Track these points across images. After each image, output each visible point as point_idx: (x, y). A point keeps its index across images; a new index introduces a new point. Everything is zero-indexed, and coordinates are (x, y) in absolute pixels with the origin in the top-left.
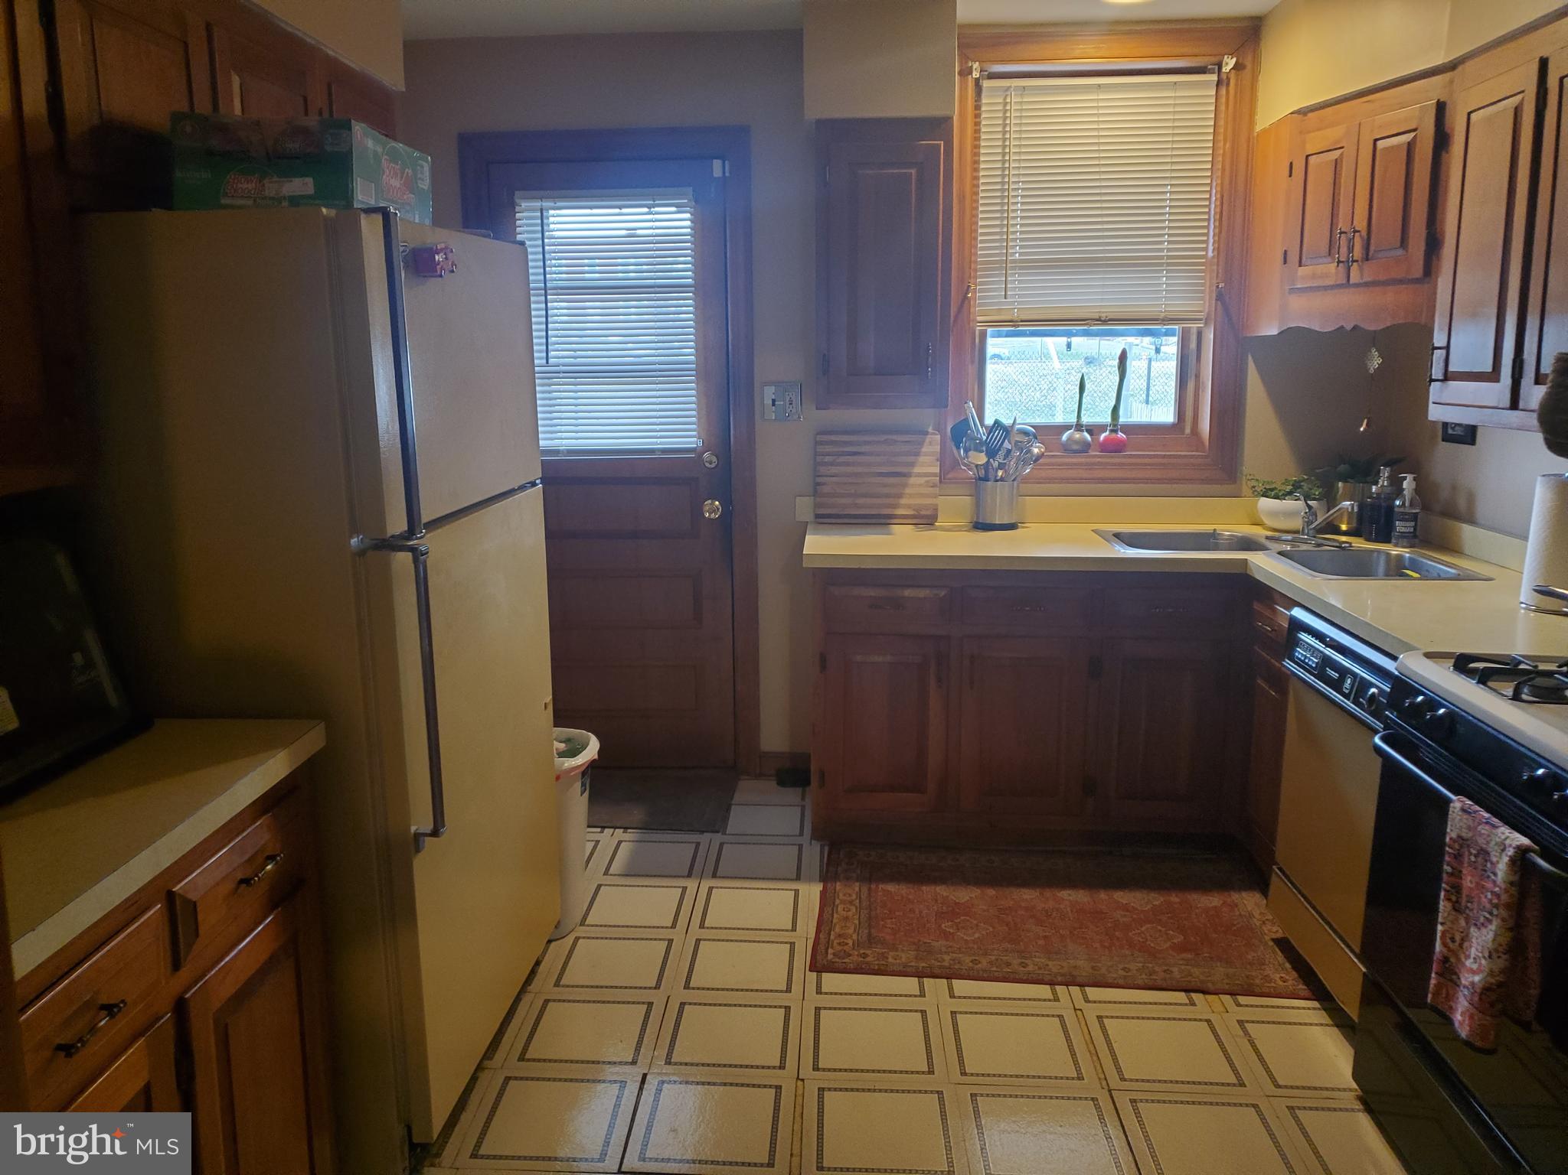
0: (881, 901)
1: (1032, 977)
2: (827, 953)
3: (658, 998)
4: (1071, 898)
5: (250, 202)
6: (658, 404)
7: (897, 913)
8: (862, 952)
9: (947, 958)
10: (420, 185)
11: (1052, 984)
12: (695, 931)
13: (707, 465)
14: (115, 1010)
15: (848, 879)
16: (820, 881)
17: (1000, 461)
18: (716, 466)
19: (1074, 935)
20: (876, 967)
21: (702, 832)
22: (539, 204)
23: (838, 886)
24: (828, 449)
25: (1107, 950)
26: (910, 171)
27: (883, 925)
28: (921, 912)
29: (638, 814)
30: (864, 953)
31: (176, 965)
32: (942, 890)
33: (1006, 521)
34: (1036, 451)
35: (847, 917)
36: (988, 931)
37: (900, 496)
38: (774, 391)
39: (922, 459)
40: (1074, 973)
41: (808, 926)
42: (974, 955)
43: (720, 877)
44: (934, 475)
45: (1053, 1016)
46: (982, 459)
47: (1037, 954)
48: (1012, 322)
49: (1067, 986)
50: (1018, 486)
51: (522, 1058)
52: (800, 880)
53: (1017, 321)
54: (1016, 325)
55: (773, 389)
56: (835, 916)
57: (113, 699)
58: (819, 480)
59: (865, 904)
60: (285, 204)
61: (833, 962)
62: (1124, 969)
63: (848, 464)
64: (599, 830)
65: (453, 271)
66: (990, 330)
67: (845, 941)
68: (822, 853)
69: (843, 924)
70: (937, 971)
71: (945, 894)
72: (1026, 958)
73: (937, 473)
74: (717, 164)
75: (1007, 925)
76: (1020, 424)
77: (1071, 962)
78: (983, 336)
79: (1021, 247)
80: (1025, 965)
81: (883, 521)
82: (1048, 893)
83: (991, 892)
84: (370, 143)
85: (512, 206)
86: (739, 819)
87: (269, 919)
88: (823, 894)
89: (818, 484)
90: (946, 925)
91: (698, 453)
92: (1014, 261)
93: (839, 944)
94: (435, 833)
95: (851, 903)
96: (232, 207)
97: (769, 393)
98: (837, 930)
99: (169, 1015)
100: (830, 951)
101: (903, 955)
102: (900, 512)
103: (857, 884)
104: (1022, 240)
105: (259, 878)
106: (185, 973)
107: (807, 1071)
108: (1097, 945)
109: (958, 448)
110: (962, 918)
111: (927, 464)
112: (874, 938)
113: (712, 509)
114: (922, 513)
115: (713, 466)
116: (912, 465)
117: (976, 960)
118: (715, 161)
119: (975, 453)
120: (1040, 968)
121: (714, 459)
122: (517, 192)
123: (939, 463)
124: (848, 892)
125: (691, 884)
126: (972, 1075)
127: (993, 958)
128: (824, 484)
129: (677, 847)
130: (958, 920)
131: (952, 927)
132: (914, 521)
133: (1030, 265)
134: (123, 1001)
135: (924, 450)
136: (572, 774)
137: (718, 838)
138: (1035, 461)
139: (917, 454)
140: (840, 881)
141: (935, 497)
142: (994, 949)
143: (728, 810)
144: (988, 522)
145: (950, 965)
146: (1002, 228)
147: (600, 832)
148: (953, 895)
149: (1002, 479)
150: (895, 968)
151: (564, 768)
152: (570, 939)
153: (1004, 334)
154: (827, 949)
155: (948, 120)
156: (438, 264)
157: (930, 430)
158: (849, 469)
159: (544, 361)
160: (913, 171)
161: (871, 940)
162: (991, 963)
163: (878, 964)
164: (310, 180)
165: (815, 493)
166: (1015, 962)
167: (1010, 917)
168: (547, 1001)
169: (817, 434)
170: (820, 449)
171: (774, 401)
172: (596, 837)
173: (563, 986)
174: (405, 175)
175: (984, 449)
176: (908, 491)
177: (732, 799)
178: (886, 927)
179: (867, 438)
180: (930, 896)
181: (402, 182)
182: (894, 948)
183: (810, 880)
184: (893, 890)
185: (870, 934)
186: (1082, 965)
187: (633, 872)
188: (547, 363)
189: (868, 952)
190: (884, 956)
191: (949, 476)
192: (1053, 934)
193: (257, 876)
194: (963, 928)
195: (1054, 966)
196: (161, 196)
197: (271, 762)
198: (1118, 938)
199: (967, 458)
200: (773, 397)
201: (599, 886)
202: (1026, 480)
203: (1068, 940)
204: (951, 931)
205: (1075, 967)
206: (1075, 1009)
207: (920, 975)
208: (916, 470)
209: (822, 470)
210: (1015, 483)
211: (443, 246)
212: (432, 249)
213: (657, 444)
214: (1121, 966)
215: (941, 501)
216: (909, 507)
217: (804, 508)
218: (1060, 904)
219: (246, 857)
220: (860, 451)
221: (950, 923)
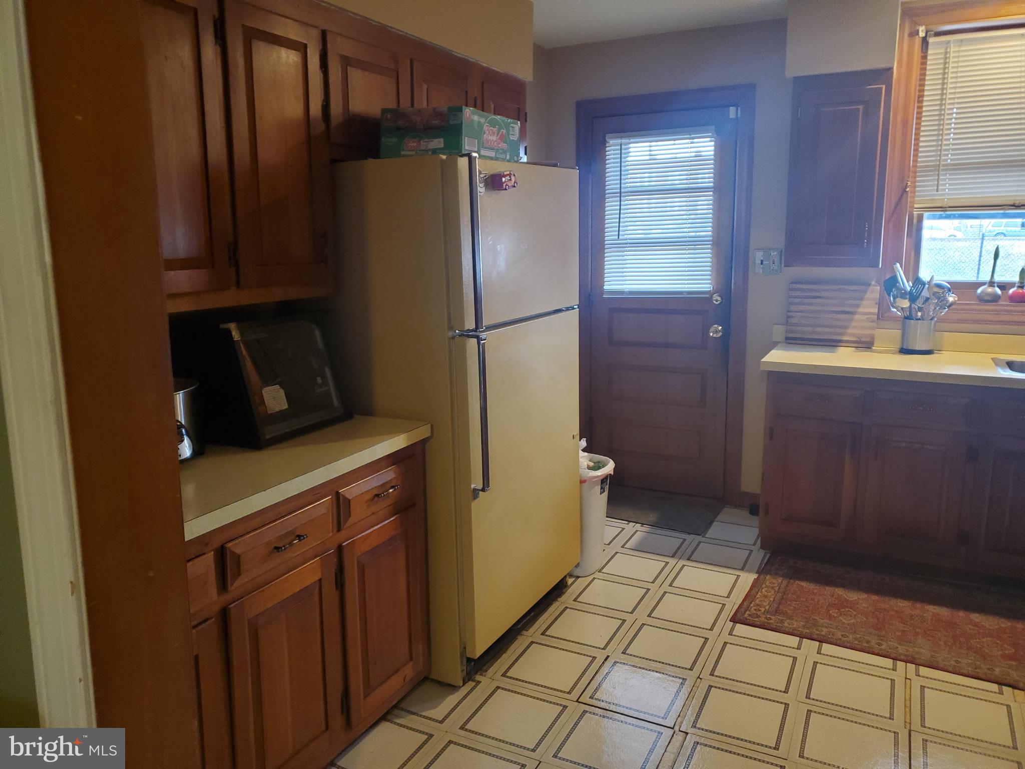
0: (794, 590)
1: (882, 653)
2: (745, 613)
3: (629, 618)
4: (934, 611)
5: (414, 153)
6: (687, 263)
7: (802, 599)
8: (768, 616)
9: (825, 630)
10: (511, 138)
11: (895, 659)
12: (666, 587)
13: (714, 302)
14: (302, 538)
15: (776, 574)
16: (756, 573)
17: (919, 305)
18: (719, 304)
19: (926, 633)
20: (775, 627)
21: (689, 534)
22: (620, 141)
23: (768, 577)
24: (798, 294)
25: (948, 647)
26: (858, 107)
27: (789, 604)
28: (819, 601)
29: (652, 517)
30: (770, 618)
31: (339, 530)
32: (839, 591)
33: (924, 348)
34: (951, 299)
35: (766, 596)
36: (862, 620)
37: (846, 327)
38: (762, 254)
39: (865, 303)
40: (916, 656)
41: (738, 597)
42: (844, 632)
43: (692, 560)
44: (874, 314)
45: (887, 678)
46: (906, 304)
47: (892, 640)
48: (942, 208)
49: (906, 662)
50: (935, 324)
51: (543, 634)
52: (743, 570)
53: (945, 208)
54: (945, 210)
55: (762, 253)
56: (759, 593)
57: (336, 402)
58: (790, 314)
59: (781, 590)
60: (430, 153)
61: (747, 619)
62: (956, 661)
63: (810, 304)
64: (627, 522)
65: (514, 186)
66: (926, 214)
67: (760, 609)
68: (764, 558)
69: (763, 599)
70: (815, 637)
71: (840, 593)
72: (882, 640)
73: (876, 313)
74: (732, 110)
75: (878, 619)
76: (936, 281)
77: (916, 649)
78: (920, 219)
79: (952, 155)
80: (879, 644)
81: (834, 344)
82: (918, 605)
83: (875, 597)
84: (476, 118)
85: (604, 143)
86: (716, 530)
87: (392, 519)
88: (756, 581)
89: (789, 317)
90: (833, 612)
91: (711, 294)
92: (946, 165)
93: (755, 610)
94: (483, 490)
95: (773, 588)
96: (407, 156)
97: (759, 256)
98: (757, 601)
99: (333, 551)
100: (748, 612)
101: (795, 623)
102: (845, 338)
103: (781, 578)
104: (953, 150)
105: (384, 495)
106: (343, 534)
107: (706, 674)
108: (942, 643)
109: (889, 295)
110: (847, 609)
111: (869, 307)
112: (779, 611)
113: (716, 331)
114: (862, 340)
115: (719, 302)
116: (858, 306)
117: (845, 635)
118: (731, 108)
119: (901, 299)
120: (890, 649)
121: (719, 299)
122: (607, 135)
123: (878, 306)
124: (773, 583)
125: (672, 562)
126: (813, 699)
127: (858, 636)
128: (793, 317)
129: (672, 540)
130: (843, 610)
131: (837, 613)
132: (856, 345)
133: (958, 168)
134: (306, 535)
135: (867, 296)
136: (594, 480)
137: (699, 538)
138: (949, 307)
139: (862, 299)
140: (770, 575)
141: (874, 329)
142: (861, 631)
143: (711, 523)
144: (910, 348)
145: (826, 634)
146: (938, 142)
147: (627, 524)
148: (846, 595)
149: (922, 319)
150: (787, 629)
151: (588, 476)
152: (591, 578)
153: (938, 216)
154: (746, 611)
155: (890, 69)
156: (504, 183)
157: (873, 283)
158: (811, 308)
159: (617, 237)
160: (861, 107)
161: (777, 611)
162: (856, 639)
163: (776, 625)
164: (442, 140)
165: (787, 323)
166: (873, 641)
167: (882, 614)
168: (567, 608)
169: (791, 283)
170: (793, 293)
171: (762, 261)
172: (623, 526)
173: (578, 602)
174: (500, 133)
175: (908, 297)
176: (853, 324)
177: (716, 518)
178: (791, 606)
179: (826, 287)
180: (829, 593)
181: (498, 137)
182: (791, 618)
183: (750, 571)
184: (805, 585)
185: (778, 607)
186: (925, 652)
187: (640, 549)
188: (618, 238)
189: (772, 617)
190: (782, 622)
191: (886, 315)
192: (910, 630)
193: (383, 493)
194: (844, 615)
195: (902, 649)
196: (374, 152)
197: (396, 438)
198: (960, 642)
199: (895, 303)
200: (762, 259)
201: (617, 553)
202: (942, 320)
203: (920, 636)
204: (835, 615)
205: (918, 653)
206: (906, 678)
207: (802, 636)
208: (861, 310)
209: (793, 308)
210: (933, 322)
211: (508, 173)
212: (501, 174)
213: (685, 288)
214: (954, 659)
215: (878, 333)
216: (852, 335)
217: (779, 332)
218: (924, 613)
219: (381, 483)
220: (819, 295)
221: (837, 611)
